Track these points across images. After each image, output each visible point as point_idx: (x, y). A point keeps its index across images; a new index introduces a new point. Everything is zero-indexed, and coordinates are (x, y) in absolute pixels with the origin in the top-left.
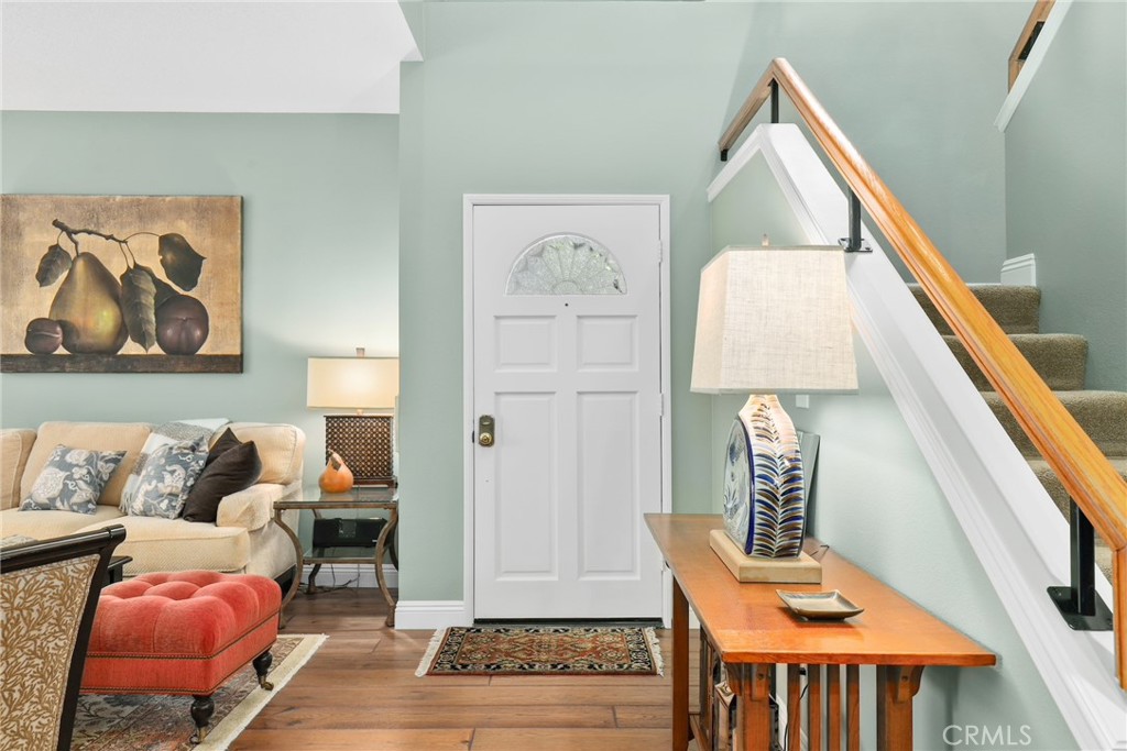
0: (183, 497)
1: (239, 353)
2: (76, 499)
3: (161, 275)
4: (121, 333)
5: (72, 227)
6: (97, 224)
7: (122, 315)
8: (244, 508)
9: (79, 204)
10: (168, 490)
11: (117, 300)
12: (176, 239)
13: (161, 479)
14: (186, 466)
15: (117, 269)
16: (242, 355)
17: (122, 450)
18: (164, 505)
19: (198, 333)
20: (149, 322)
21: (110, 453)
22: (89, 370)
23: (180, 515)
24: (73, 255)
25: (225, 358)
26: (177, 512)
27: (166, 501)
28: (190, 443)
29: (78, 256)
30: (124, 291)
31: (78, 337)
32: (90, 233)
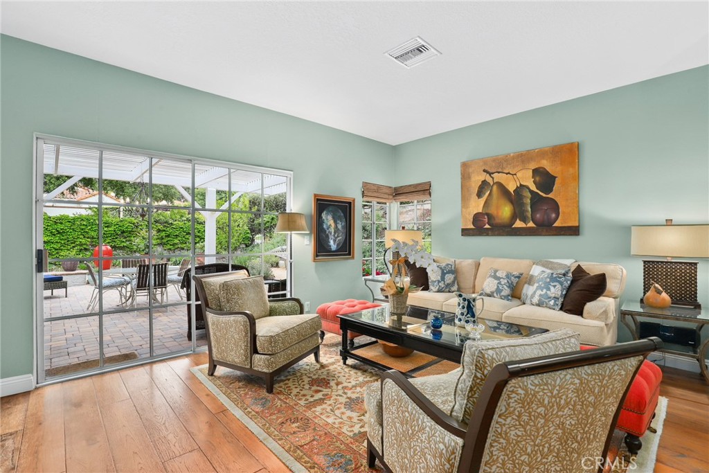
0: (561, 300)
1: (577, 225)
2: (503, 293)
3: (533, 188)
4: (514, 217)
5: (490, 171)
6: (502, 168)
7: (514, 209)
8: (602, 311)
9: (494, 161)
10: (553, 295)
11: (511, 202)
12: (541, 169)
13: (549, 289)
14: (561, 284)
15: (511, 187)
16: (579, 226)
17: (521, 272)
18: (552, 302)
19: (554, 215)
20: (527, 211)
21: (516, 273)
22: (499, 235)
23: (561, 309)
24: (492, 184)
25: (570, 228)
26: (559, 307)
27: (553, 301)
28: (563, 272)
29: (494, 184)
30: (515, 198)
31: (494, 219)
32: (499, 172)
